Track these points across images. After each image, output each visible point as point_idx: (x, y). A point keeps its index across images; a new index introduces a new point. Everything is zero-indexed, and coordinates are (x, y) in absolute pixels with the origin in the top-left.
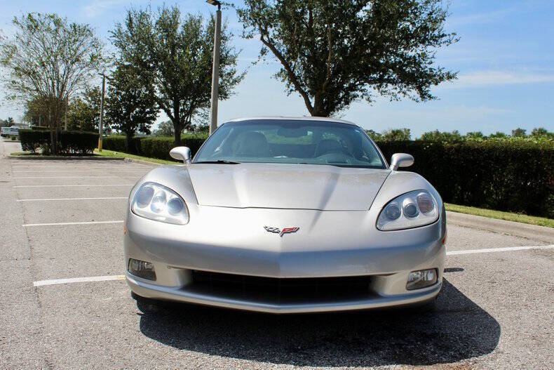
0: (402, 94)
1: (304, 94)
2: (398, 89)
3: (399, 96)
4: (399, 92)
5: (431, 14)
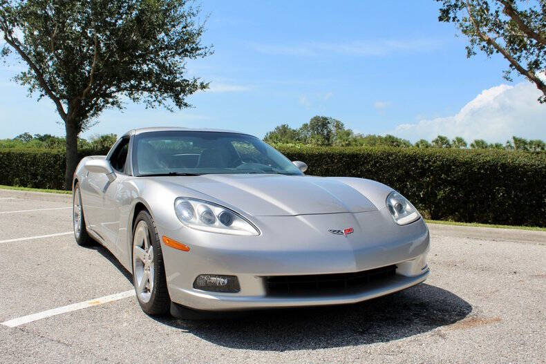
0: (157, 103)
1: (57, 101)
2: (154, 98)
3: (153, 103)
4: (155, 101)
5: (185, 27)
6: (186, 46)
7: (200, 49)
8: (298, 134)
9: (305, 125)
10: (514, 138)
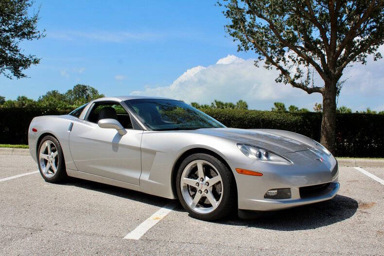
6: (26, 31)
7: (34, 33)
8: (64, 97)
9: (70, 91)
10: (216, 101)
